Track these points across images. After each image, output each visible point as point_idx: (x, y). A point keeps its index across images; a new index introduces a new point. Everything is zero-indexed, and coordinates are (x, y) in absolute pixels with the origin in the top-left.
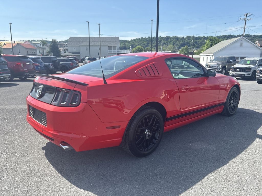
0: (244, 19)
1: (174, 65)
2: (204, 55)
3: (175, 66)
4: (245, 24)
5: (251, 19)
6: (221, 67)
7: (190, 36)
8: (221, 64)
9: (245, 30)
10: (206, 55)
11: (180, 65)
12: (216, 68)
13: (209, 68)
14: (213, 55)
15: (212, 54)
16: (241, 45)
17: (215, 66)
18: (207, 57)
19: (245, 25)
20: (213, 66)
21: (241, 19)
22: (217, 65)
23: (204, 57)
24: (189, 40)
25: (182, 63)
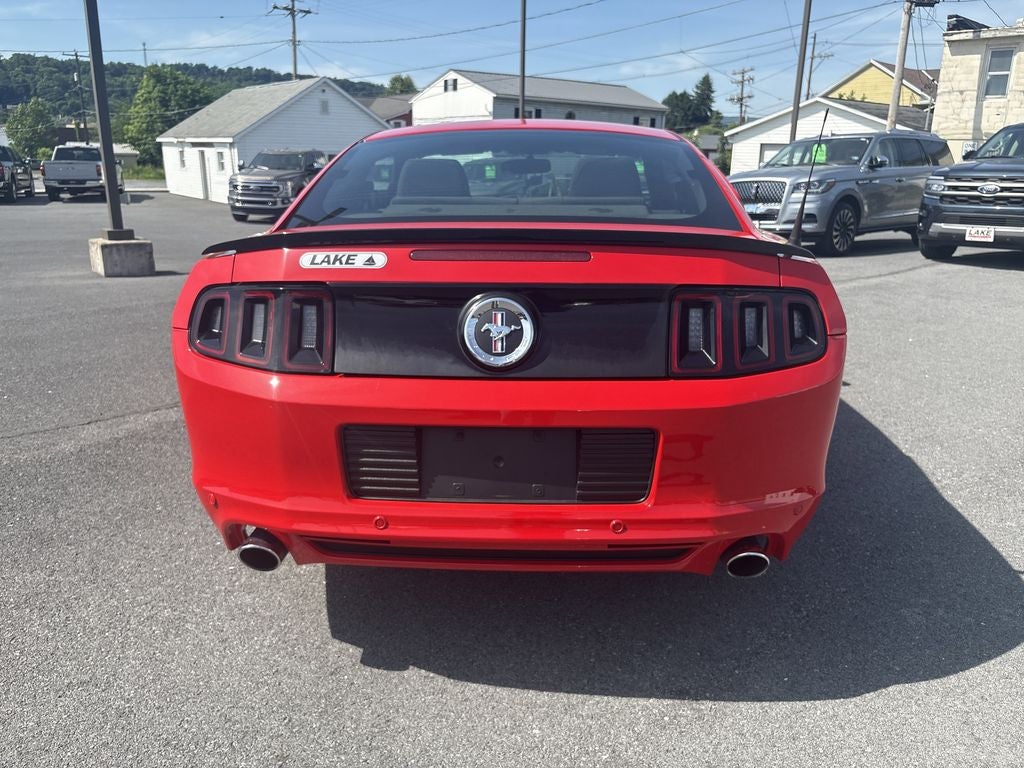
0: (286, 8)
1: (57, 185)
2: (182, 144)
3: (61, 190)
4: (292, 30)
5: (308, 12)
6: (293, 189)
7: (32, 54)
8: (290, 179)
9: (295, 50)
10: (194, 145)
11: (89, 184)
12: (275, 194)
13: (242, 195)
14: (231, 145)
15: (230, 140)
16: (325, 107)
17: (270, 189)
18: (202, 153)
19: (294, 32)
20: (262, 189)
21: (275, 7)
22: (274, 184)
23: (182, 153)
24: (28, 71)
25: (96, 176)
